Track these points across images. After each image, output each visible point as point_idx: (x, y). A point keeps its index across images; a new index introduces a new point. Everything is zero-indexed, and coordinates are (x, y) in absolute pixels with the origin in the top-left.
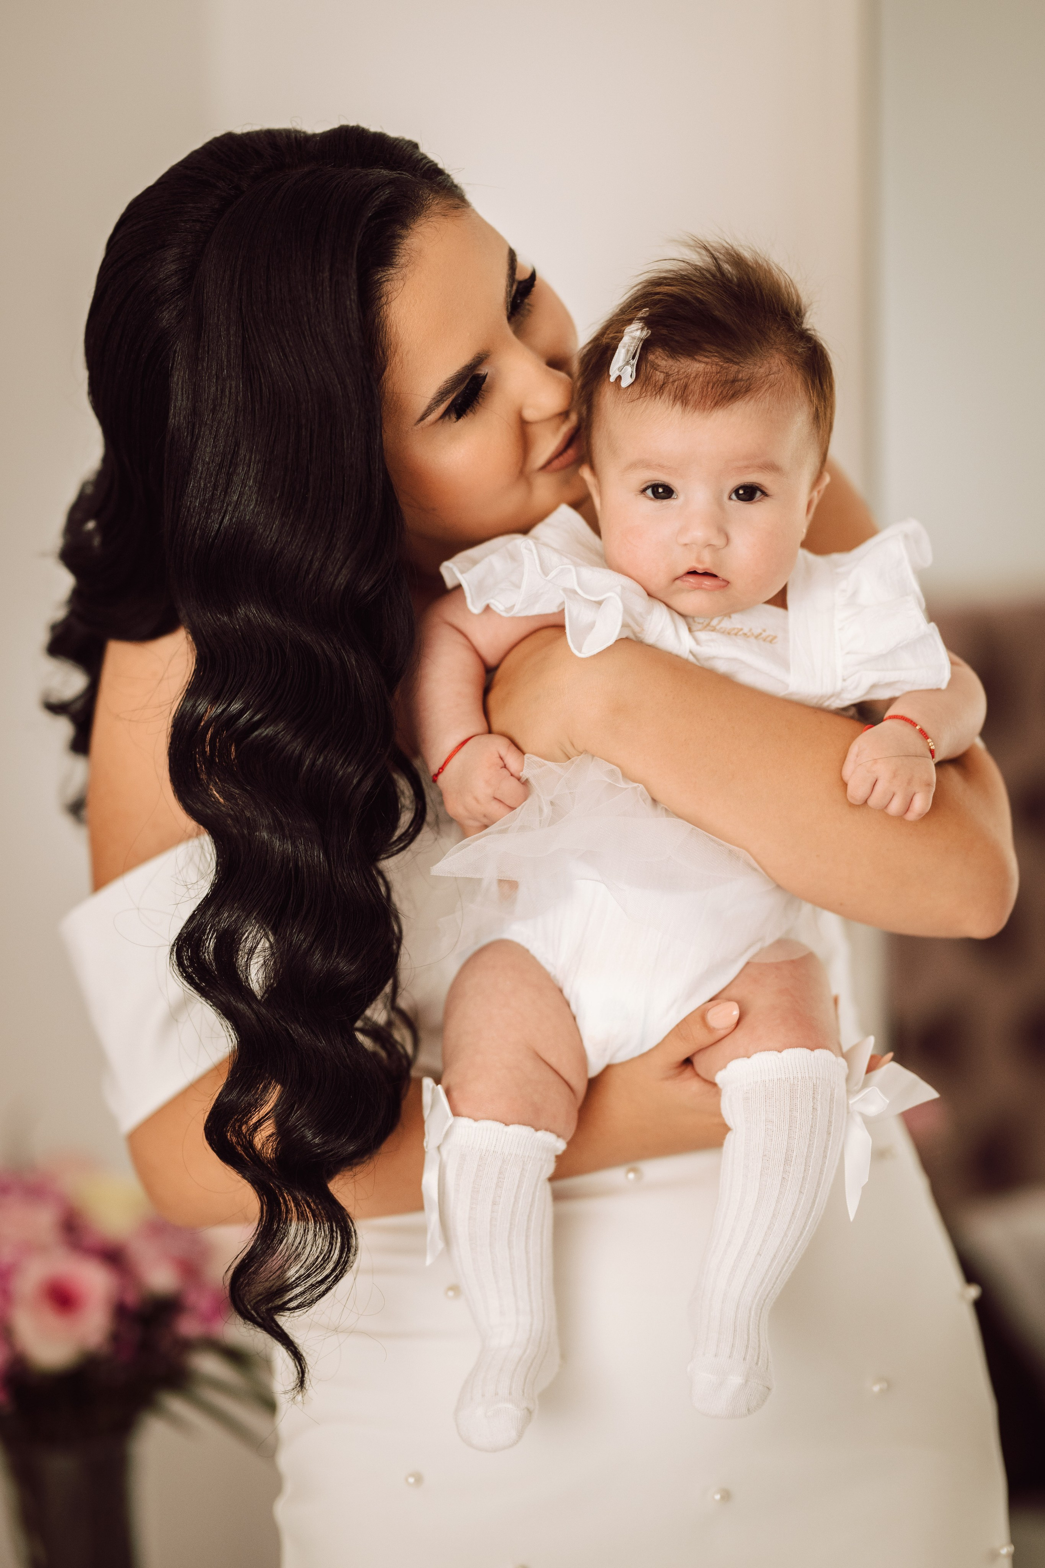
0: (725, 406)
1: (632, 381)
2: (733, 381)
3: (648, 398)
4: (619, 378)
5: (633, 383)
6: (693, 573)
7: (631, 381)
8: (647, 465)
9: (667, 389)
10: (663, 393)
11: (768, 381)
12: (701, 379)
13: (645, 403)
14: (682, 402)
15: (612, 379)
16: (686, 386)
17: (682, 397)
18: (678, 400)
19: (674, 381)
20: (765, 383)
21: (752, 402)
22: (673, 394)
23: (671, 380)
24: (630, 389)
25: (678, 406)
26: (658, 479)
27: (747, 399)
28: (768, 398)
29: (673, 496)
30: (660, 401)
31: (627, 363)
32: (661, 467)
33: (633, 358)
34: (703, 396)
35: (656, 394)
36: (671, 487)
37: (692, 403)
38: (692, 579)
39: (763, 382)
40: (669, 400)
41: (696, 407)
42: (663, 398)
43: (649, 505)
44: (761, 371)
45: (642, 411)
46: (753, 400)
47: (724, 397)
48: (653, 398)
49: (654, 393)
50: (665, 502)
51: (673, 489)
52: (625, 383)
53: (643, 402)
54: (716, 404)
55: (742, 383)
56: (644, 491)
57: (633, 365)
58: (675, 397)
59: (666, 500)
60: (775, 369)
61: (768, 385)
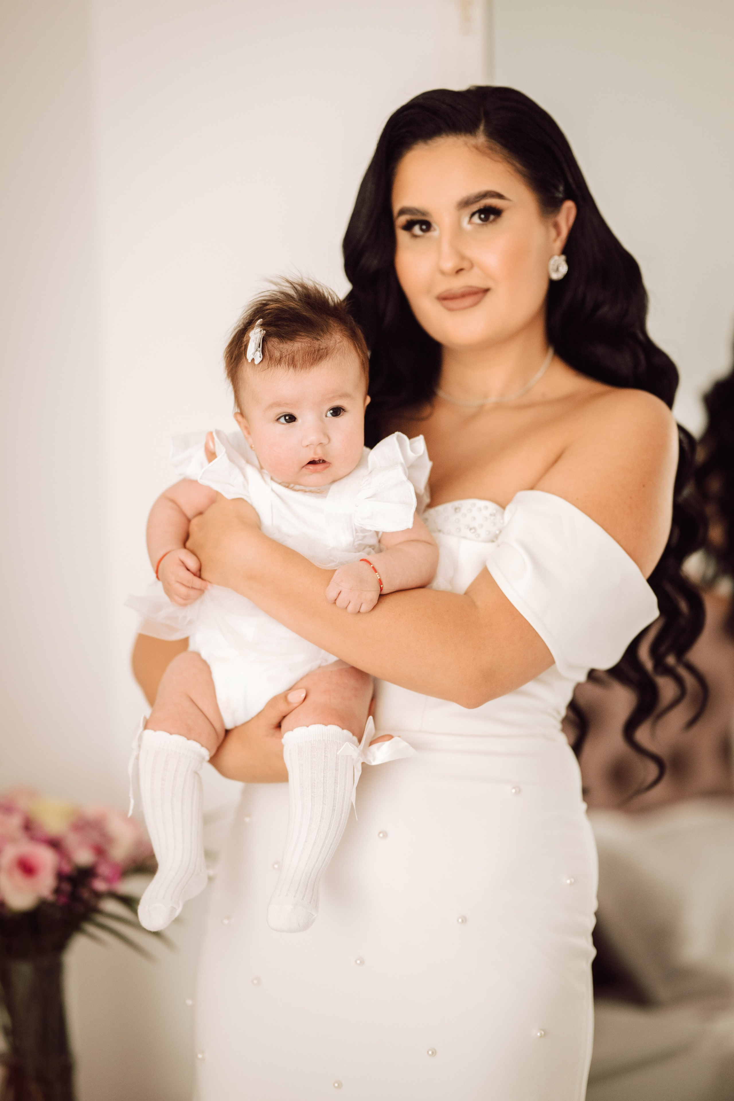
0: (317, 365)
1: (262, 359)
2: (319, 350)
3: (273, 367)
4: (253, 360)
5: (262, 360)
6: (312, 463)
7: (260, 359)
8: (278, 404)
9: (283, 360)
10: (281, 364)
11: (336, 348)
12: (301, 351)
13: (272, 371)
14: (293, 366)
15: (250, 361)
16: (293, 358)
17: (293, 363)
18: (291, 366)
19: (286, 356)
20: (335, 349)
21: (331, 360)
22: (287, 363)
23: (284, 356)
24: (261, 364)
25: (291, 369)
26: (285, 411)
27: (328, 359)
28: (338, 357)
29: (296, 420)
30: (281, 367)
31: (257, 350)
32: (287, 404)
33: (259, 347)
34: (304, 362)
35: (277, 364)
36: (293, 415)
37: (299, 365)
38: (311, 467)
39: (334, 349)
40: (286, 366)
41: (302, 367)
42: (282, 365)
43: (282, 427)
44: (331, 343)
45: (271, 375)
46: (331, 359)
47: (315, 360)
48: (276, 367)
49: (276, 364)
50: (291, 424)
51: (296, 417)
52: (258, 360)
53: (271, 370)
54: (312, 364)
55: (323, 350)
56: (278, 419)
57: (260, 351)
58: (289, 365)
59: (291, 423)
60: (338, 341)
61: (337, 350)
